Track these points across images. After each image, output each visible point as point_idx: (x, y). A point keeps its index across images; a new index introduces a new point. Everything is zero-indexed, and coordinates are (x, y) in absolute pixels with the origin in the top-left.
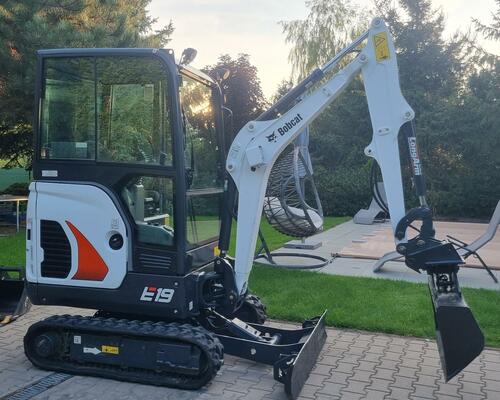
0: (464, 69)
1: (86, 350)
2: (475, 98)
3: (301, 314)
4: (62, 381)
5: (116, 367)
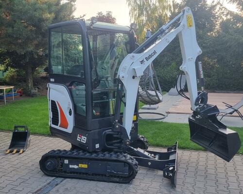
0: (217, 18)
1: (71, 166)
2: (224, 33)
3: (161, 143)
4: (61, 181)
5: (86, 174)
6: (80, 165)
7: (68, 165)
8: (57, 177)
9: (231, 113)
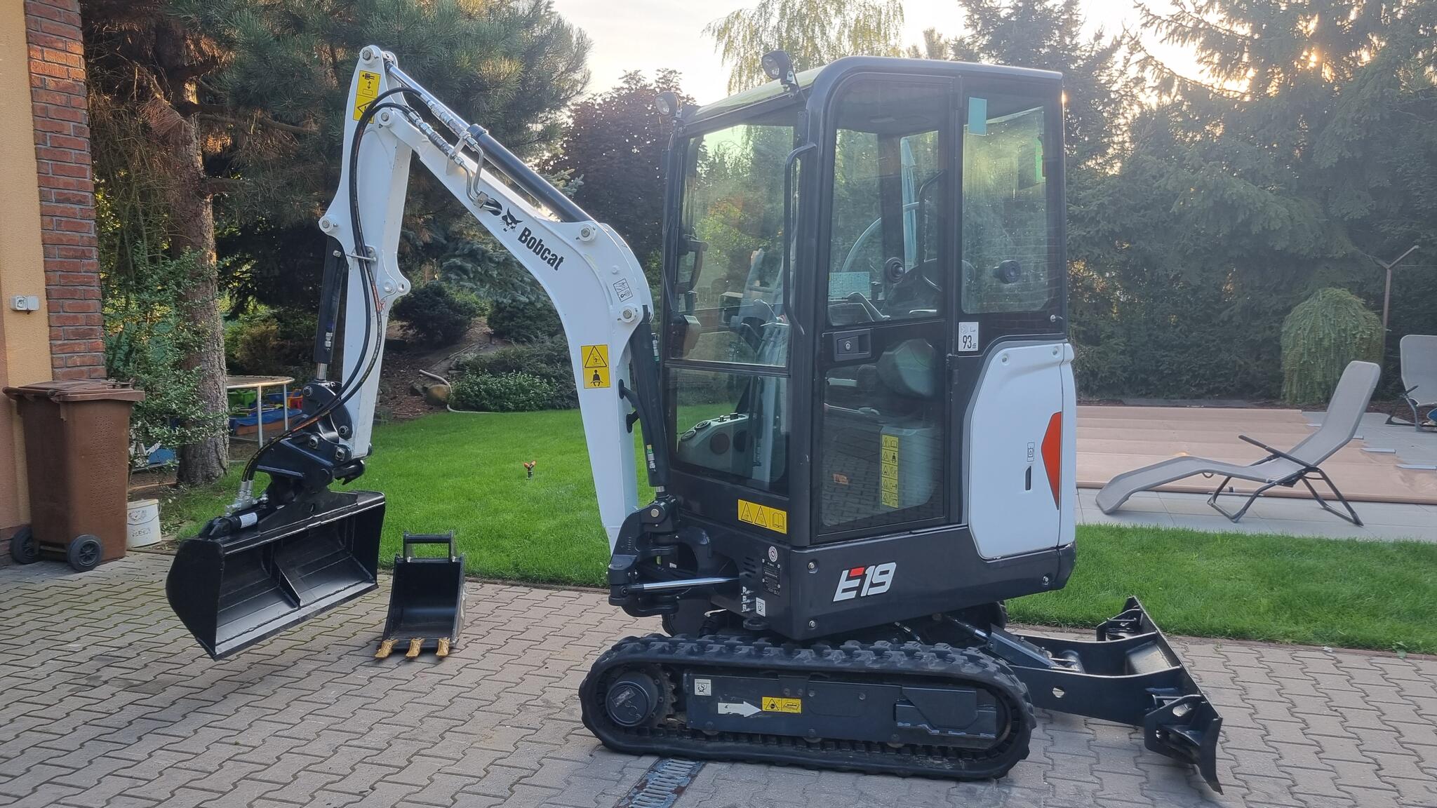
0: (1119, 102)
1: (723, 708)
4: (692, 777)
5: (794, 740)
6: (767, 702)
7: (711, 701)
8: (663, 755)
9: (1289, 482)
